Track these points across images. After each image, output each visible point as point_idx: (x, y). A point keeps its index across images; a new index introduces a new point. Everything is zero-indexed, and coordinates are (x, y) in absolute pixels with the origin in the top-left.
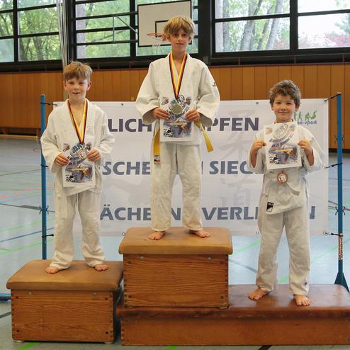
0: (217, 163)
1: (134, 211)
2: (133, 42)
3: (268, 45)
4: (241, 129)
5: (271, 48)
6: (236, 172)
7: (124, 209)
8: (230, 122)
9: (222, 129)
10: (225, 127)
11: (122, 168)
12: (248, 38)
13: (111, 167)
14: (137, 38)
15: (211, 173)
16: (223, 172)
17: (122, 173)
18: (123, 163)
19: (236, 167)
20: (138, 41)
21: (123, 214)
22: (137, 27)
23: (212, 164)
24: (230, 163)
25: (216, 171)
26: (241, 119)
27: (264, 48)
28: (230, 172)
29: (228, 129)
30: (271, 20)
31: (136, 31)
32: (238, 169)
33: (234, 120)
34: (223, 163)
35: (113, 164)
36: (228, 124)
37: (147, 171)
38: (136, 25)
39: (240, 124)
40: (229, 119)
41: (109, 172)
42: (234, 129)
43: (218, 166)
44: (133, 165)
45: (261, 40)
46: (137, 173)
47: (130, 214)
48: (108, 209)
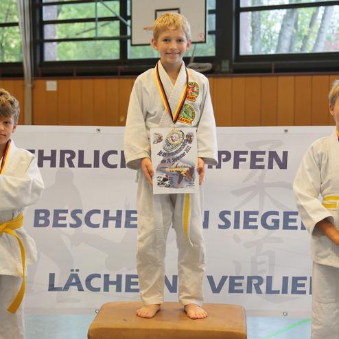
0: (229, 213)
1: (113, 278)
2: (124, 39)
3: (316, 45)
4: (262, 167)
5: (320, 50)
6: (256, 227)
7: (99, 276)
8: (248, 157)
9: (236, 166)
10: (240, 163)
11: (97, 219)
12: (288, 34)
13: (82, 217)
14: (129, 34)
15: (220, 227)
16: (237, 226)
17: (97, 226)
18: (98, 212)
19: (255, 220)
20: (130, 38)
21: (98, 283)
22: (130, 18)
23: (222, 215)
24: (247, 214)
25: (228, 225)
26: (263, 153)
27: (309, 50)
28: (246, 226)
29: (245, 166)
30: (322, 9)
31: (128, 22)
32: (258, 223)
33: (254, 154)
34: (237, 214)
35: (85, 212)
36: (244, 160)
37: (132, 223)
38: (129, 14)
39: (262, 160)
40: (246, 153)
41: (78, 224)
42: (253, 166)
43: (231, 218)
44: (113, 214)
45: (306, 38)
46: (118, 225)
47: (107, 283)
48: (76, 276)
